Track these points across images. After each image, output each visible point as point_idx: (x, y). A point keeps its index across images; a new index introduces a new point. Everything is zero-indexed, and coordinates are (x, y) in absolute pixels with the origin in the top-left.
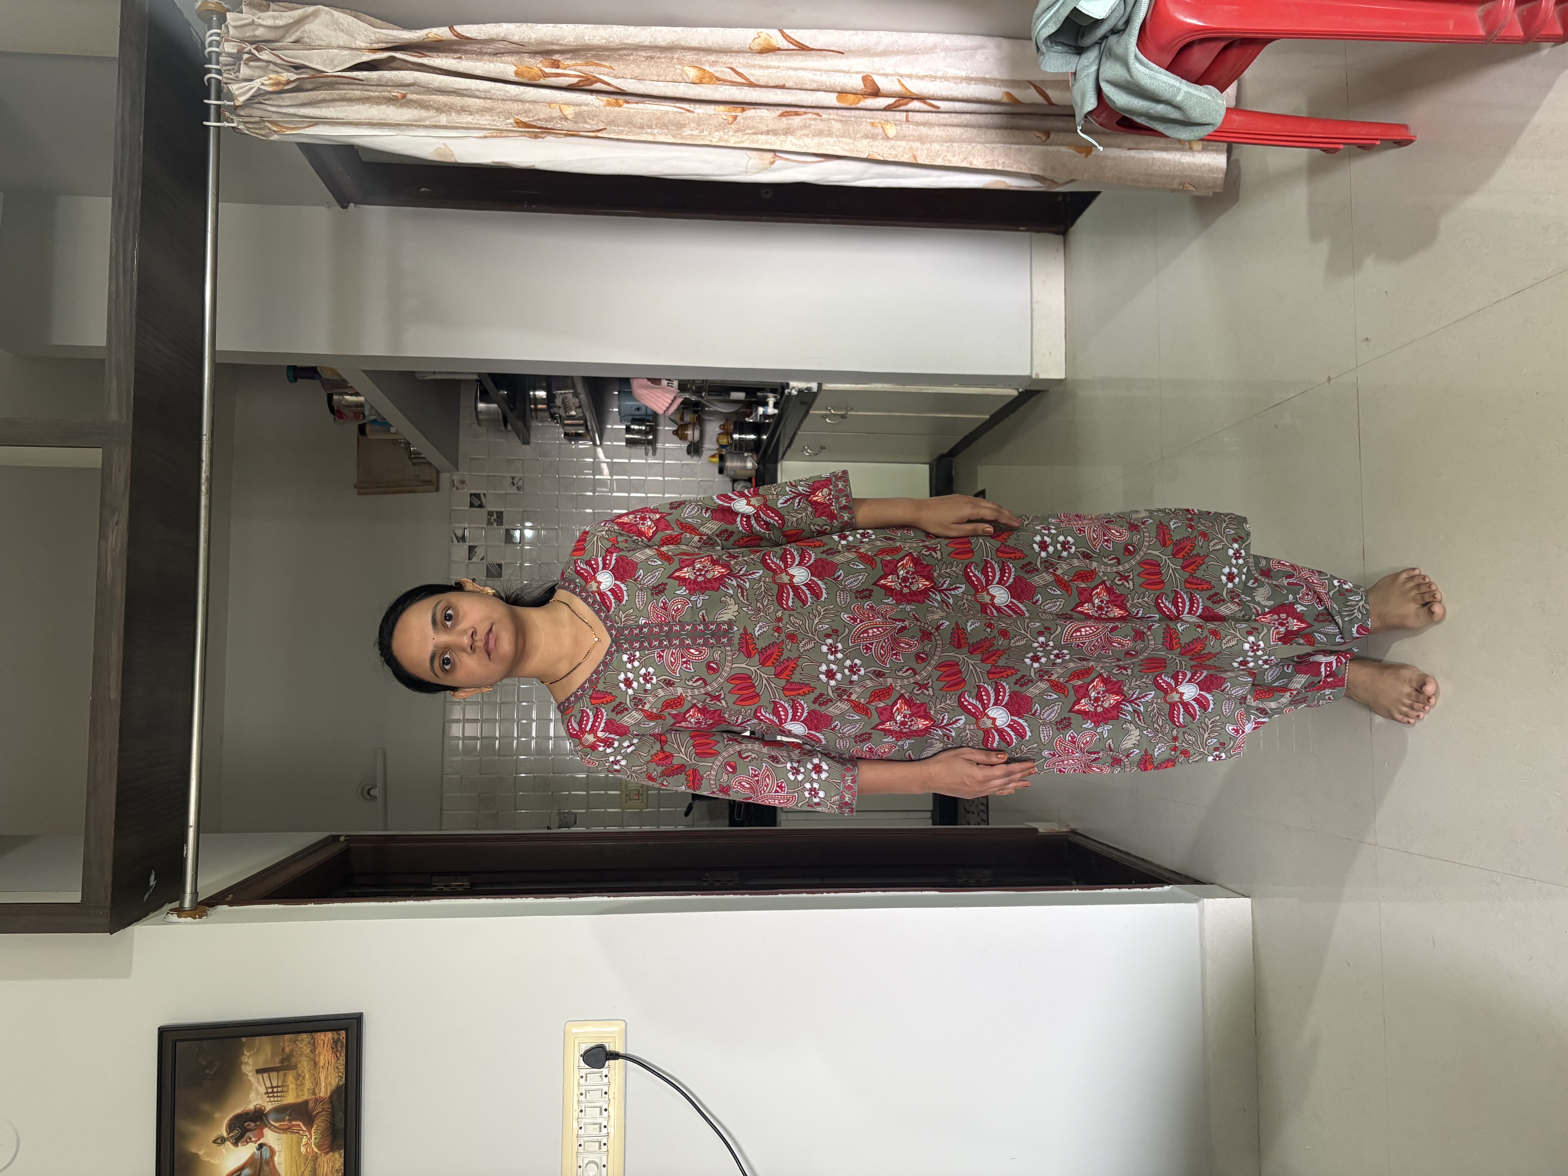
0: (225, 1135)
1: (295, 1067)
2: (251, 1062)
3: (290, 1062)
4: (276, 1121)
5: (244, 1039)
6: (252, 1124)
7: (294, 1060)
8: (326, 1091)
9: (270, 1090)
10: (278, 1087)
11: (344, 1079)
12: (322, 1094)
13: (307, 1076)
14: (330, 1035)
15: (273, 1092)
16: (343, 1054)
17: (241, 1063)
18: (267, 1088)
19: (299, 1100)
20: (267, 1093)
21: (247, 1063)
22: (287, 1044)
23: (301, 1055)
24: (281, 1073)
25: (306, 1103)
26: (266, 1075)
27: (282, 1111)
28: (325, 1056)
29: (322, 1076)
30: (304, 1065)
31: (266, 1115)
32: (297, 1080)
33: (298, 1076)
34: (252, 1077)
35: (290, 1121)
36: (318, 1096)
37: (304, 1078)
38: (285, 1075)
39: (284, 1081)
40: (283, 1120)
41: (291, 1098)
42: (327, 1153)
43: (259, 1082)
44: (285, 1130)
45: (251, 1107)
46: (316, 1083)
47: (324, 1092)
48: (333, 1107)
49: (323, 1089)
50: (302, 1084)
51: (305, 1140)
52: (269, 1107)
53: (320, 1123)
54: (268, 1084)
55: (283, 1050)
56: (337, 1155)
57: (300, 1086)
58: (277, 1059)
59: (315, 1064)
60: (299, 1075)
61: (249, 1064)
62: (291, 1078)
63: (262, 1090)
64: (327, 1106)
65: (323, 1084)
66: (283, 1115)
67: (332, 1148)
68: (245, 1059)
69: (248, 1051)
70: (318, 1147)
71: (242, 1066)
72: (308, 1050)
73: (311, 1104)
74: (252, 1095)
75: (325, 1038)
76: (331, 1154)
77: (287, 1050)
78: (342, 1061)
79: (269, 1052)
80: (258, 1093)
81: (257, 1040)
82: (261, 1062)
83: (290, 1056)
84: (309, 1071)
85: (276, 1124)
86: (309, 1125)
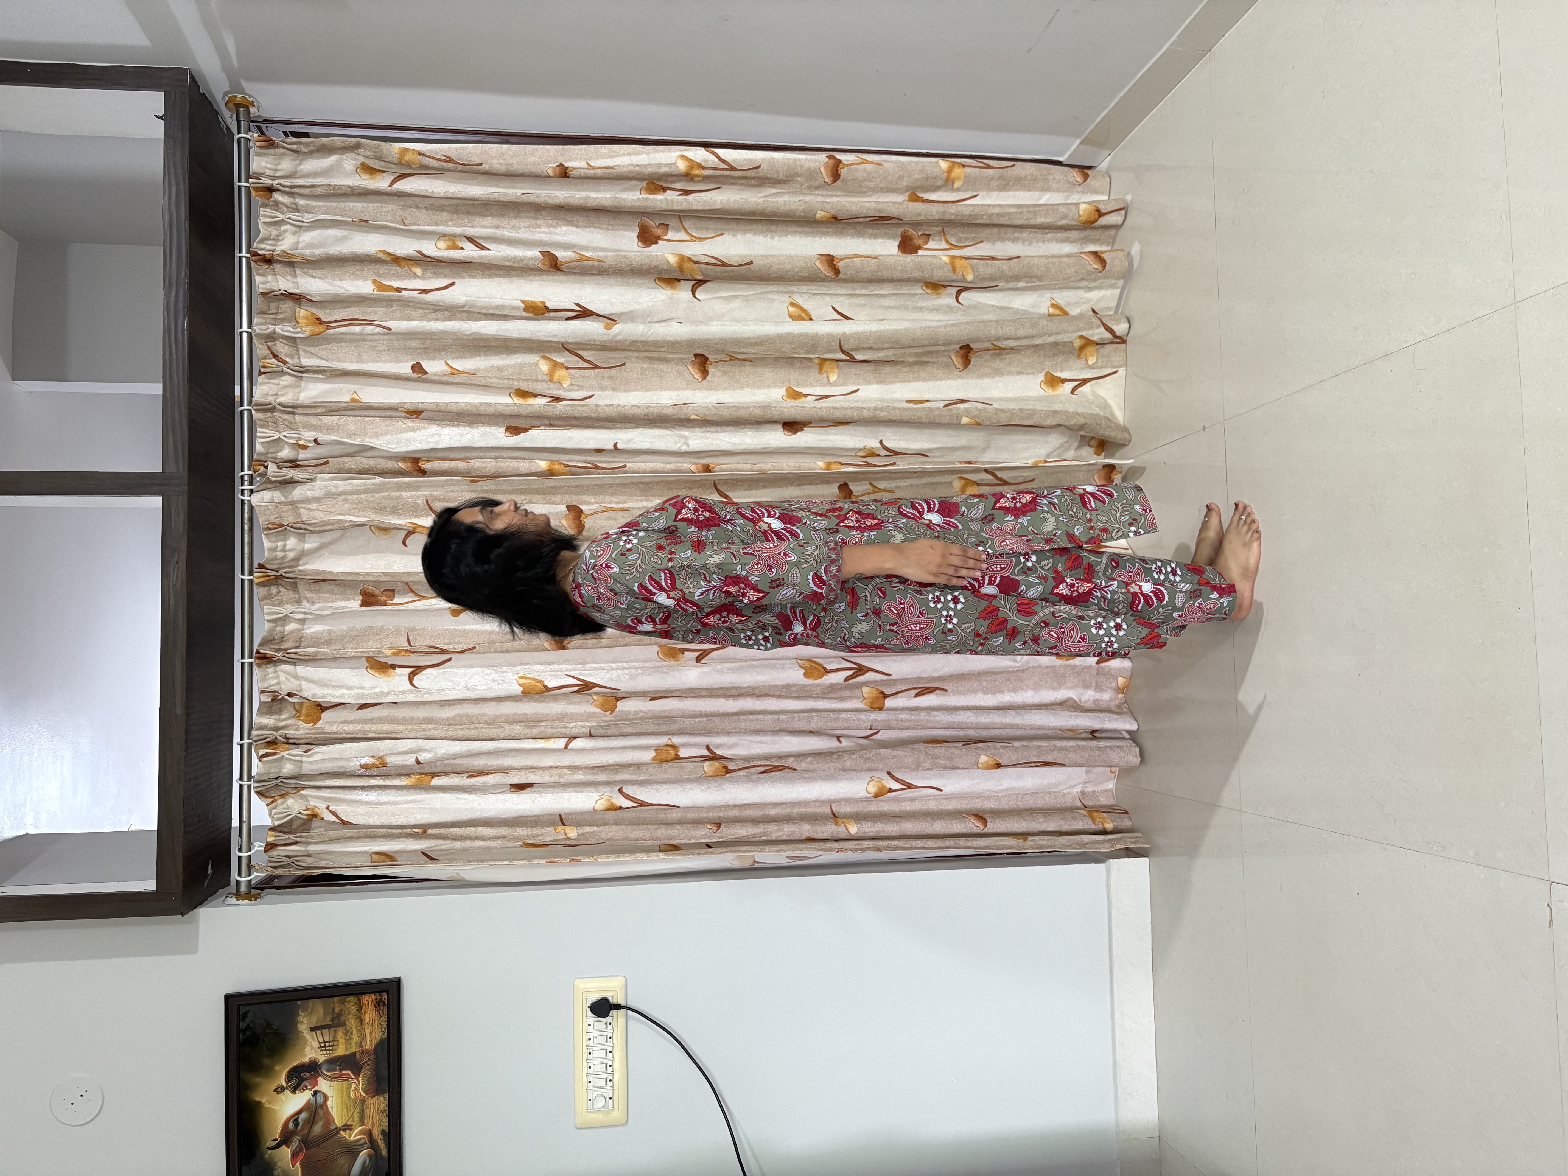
0: (284, 1084)
1: (344, 1024)
2: (305, 1021)
3: (339, 1020)
4: (328, 1071)
5: (299, 1002)
6: (308, 1074)
7: (343, 1018)
8: (371, 1044)
9: (323, 1045)
10: (329, 1042)
12: (368, 1047)
13: (354, 1032)
14: (373, 996)
15: (325, 1046)
16: (385, 1012)
17: (298, 1022)
18: (320, 1043)
19: (348, 1052)
20: (321, 1047)
21: (302, 1022)
22: (336, 1005)
23: (349, 1014)
24: (332, 1030)
25: (354, 1054)
26: (318, 1032)
27: (333, 1062)
28: (370, 1014)
29: (368, 1032)
30: (352, 1023)
31: (320, 1066)
32: (346, 1035)
33: (347, 1033)
34: (307, 1034)
35: (340, 1070)
36: (364, 1048)
37: (352, 1033)
38: (335, 1031)
39: (334, 1037)
40: (335, 1070)
41: (341, 1051)
42: (373, 1097)
43: (313, 1039)
44: (336, 1078)
45: (306, 1060)
46: (363, 1037)
47: (369, 1045)
48: (377, 1058)
49: (368, 1043)
50: (351, 1039)
51: (353, 1086)
52: (322, 1059)
53: (366, 1072)
54: (321, 1040)
55: (334, 1011)
56: (382, 1098)
57: (348, 1041)
58: (328, 1019)
59: (361, 1021)
60: (347, 1031)
61: (304, 1024)
62: (340, 1034)
63: (316, 1044)
64: (372, 1057)
65: (368, 1038)
66: (333, 1066)
67: (377, 1092)
68: (300, 1019)
69: (303, 1012)
71: (299, 1025)
72: (355, 1010)
73: (358, 1056)
74: (308, 1049)
75: (369, 1000)
76: (376, 1097)
77: (337, 1010)
78: (384, 1019)
79: (321, 1012)
80: (312, 1048)
81: (311, 1002)
82: (314, 1021)
83: (339, 1016)
84: (356, 1027)
85: (328, 1074)
86: (357, 1073)
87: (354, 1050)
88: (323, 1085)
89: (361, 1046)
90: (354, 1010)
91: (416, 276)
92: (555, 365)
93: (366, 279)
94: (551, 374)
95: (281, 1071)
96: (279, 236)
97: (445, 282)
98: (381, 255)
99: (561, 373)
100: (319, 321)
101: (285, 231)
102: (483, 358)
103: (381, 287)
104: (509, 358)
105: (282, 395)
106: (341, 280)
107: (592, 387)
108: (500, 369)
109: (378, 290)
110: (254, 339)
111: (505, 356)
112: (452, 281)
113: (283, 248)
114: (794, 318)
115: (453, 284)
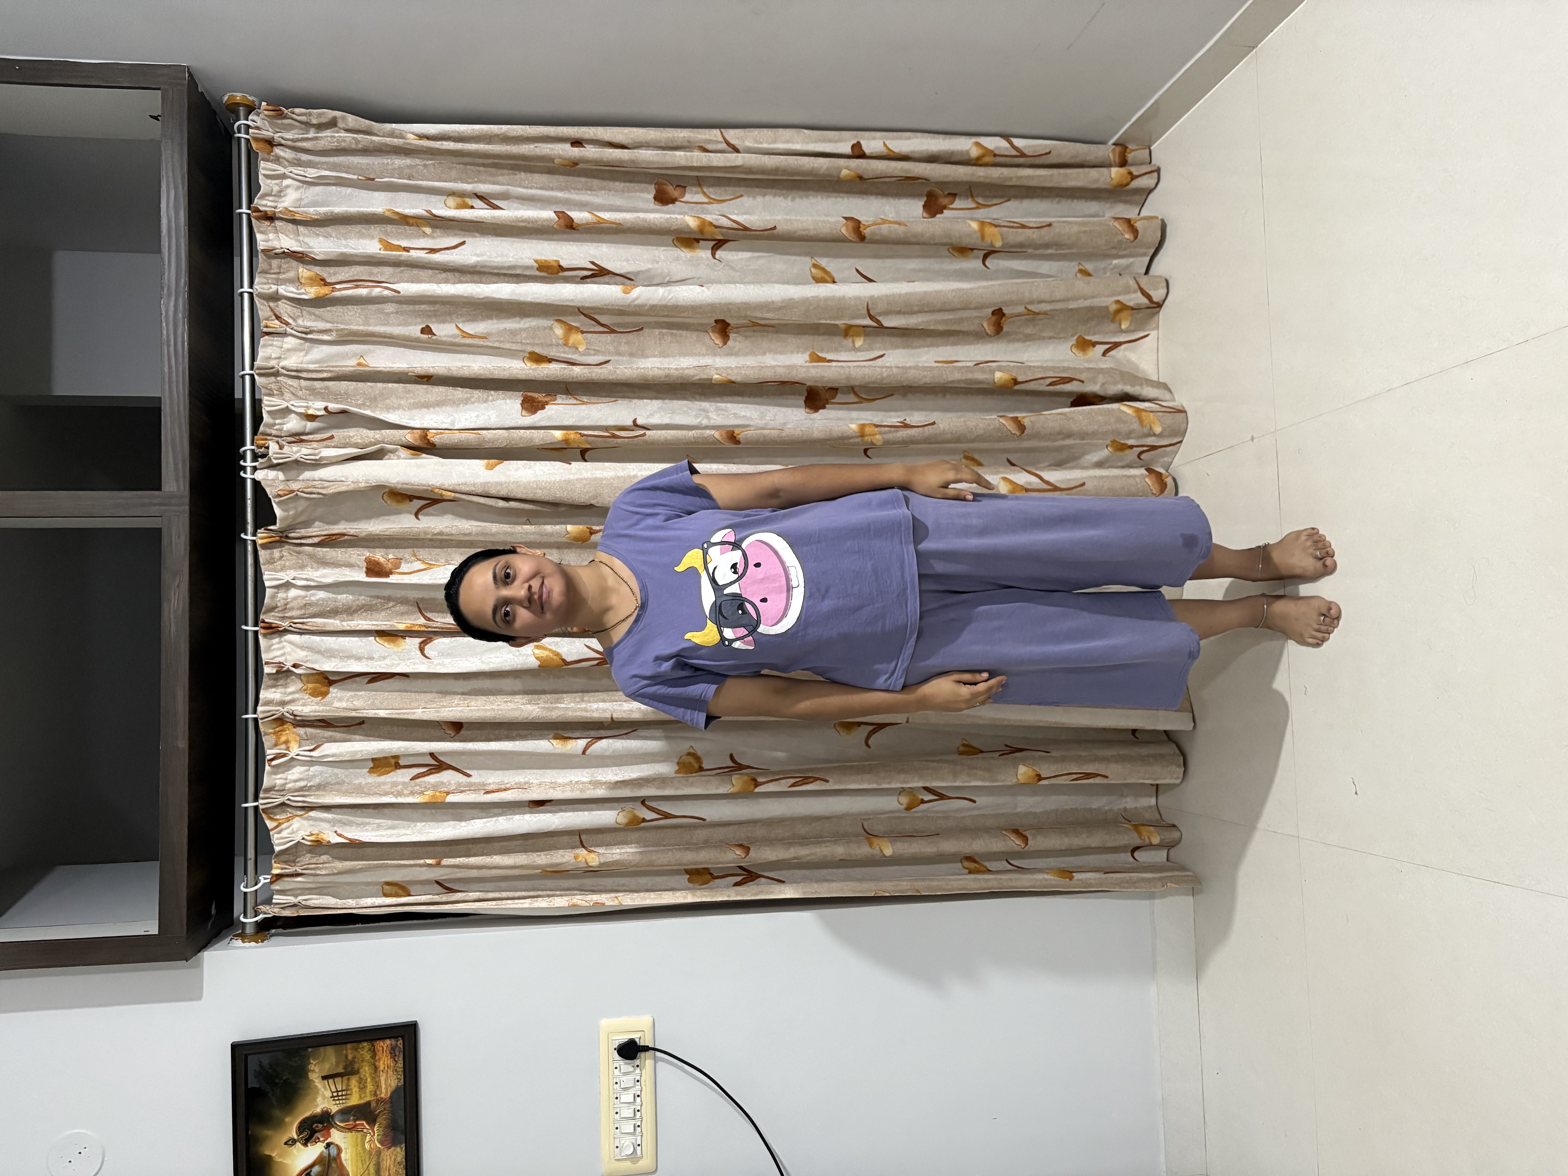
0: (296, 1137)
1: (357, 1072)
2: (317, 1069)
3: (353, 1068)
4: (342, 1121)
5: (310, 1050)
6: (320, 1126)
7: (356, 1066)
8: (387, 1092)
9: (335, 1094)
10: (342, 1091)
11: (402, 1081)
12: (383, 1096)
13: (369, 1080)
14: (388, 1042)
15: (338, 1096)
16: (401, 1058)
17: (309, 1071)
18: (332, 1092)
19: (362, 1102)
20: (333, 1097)
21: (313, 1071)
22: (349, 1051)
23: (362, 1061)
24: (345, 1078)
25: (368, 1104)
26: (331, 1081)
27: (346, 1112)
28: (384, 1061)
29: (383, 1079)
30: (366, 1070)
31: (333, 1117)
32: (360, 1083)
33: (361, 1080)
34: (318, 1083)
35: (355, 1120)
36: (379, 1097)
37: (366, 1081)
38: (348, 1080)
39: (348, 1085)
40: (348, 1121)
41: (355, 1100)
42: (390, 1148)
43: (325, 1088)
44: (350, 1130)
45: (318, 1110)
46: (378, 1085)
47: (385, 1092)
48: (393, 1107)
49: (384, 1091)
50: (365, 1087)
51: (368, 1137)
52: (334, 1109)
53: (381, 1122)
54: (334, 1089)
55: (346, 1057)
56: (398, 1149)
57: (363, 1088)
58: (341, 1066)
59: (376, 1068)
61: (315, 1072)
62: (354, 1082)
63: (328, 1094)
64: (387, 1106)
65: (384, 1086)
66: (347, 1117)
67: (394, 1143)
68: (312, 1067)
69: (314, 1060)
70: (381, 1143)
71: (310, 1074)
73: (373, 1105)
74: (319, 1100)
75: (384, 1045)
76: (393, 1148)
77: (350, 1057)
78: (400, 1064)
79: (333, 1060)
80: (324, 1097)
81: (322, 1049)
82: (327, 1068)
83: (352, 1062)
84: (371, 1074)
85: (342, 1125)
86: (372, 1121)
87: (368, 1099)
88: (336, 1136)
89: (375, 1095)
90: (368, 1056)
91: (425, 235)
92: (570, 329)
93: (372, 238)
94: (566, 338)
95: (292, 1123)
96: (281, 191)
97: (455, 241)
98: (387, 214)
99: (576, 337)
100: (324, 282)
101: (288, 187)
102: (495, 321)
103: (388, 246)
104: (523, 322)
105: (285, 359)
106: (346, 239)
107: (610, 353)
108: (513, 333)
109: (386, 249)
110: (256, 299)
111: (518, 319)
112: (462, 240)
113: (285, 204)
114: (818, 280)
115: (463, 243)
